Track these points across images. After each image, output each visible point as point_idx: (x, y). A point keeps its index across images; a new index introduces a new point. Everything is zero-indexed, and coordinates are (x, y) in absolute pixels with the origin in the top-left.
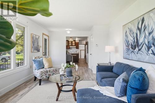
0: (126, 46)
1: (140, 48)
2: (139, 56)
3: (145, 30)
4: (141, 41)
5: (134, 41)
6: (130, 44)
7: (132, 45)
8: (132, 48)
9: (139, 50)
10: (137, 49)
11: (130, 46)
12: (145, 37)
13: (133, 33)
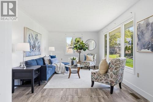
2: (35, 53)
3: (37, 40)
5: (34, 43)
7: (32, 46)
10: (35, 49)
12: (37, 44)
13: (33, 39)
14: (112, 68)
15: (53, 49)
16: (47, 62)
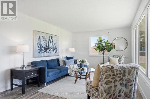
0: (39, 47)
1: (50, 50)
2: (49, 54)
3: (52, 42)
4: (50, 46)
5: (47, 45)
6: (43, 46)
7: (44, 47)
8: (45, 49)
9: (49, 51)
10: (48, 50)
11: (43, 48)
12: (52, 45)
13: (46, 41)
14: (102, 80)
15: (73, 50)
16: (61, 63)
